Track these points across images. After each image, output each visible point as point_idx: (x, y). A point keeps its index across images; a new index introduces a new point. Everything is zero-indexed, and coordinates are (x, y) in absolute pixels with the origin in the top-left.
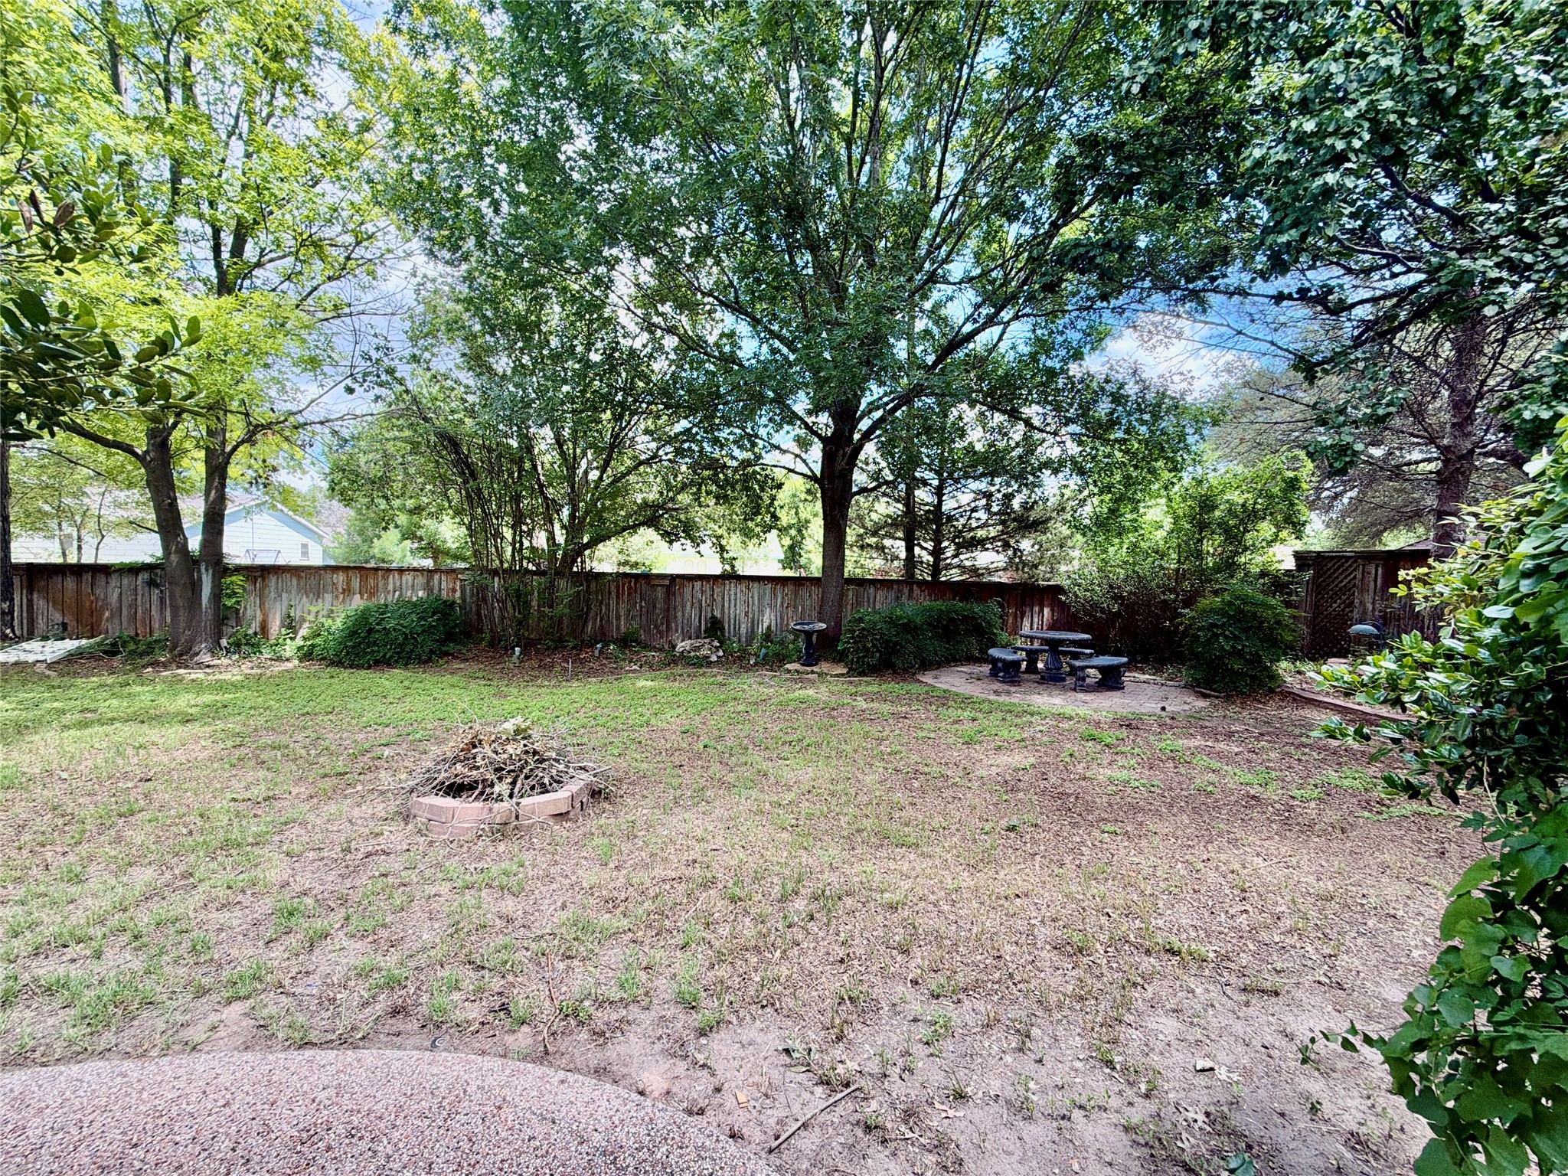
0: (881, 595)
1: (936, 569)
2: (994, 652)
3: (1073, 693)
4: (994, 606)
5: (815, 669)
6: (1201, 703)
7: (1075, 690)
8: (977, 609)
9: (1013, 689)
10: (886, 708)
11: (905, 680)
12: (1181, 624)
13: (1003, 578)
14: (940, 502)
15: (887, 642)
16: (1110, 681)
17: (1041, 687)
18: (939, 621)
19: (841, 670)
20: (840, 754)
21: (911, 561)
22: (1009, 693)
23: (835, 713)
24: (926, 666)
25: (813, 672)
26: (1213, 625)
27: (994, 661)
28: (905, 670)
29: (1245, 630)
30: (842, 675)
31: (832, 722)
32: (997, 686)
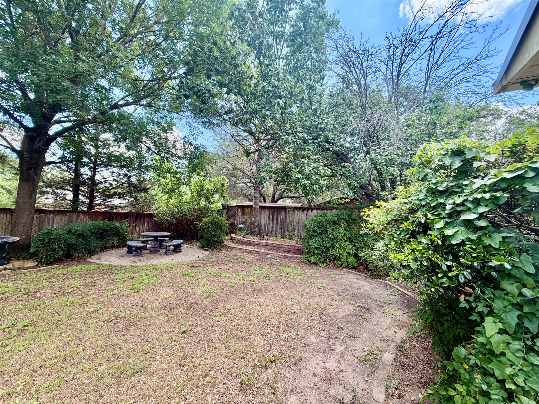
0: (58, 218)
1: (90, 206)
2: (129, 243)
3: (165, 256)
4: (125, 223)
5: (7, 266)
6: (207, 253)
7: (166, 254)
8: (118, 224)
9: (141, 258)
10: (76, 283)
11: (80, 263)
12: (198, 227)
13: (128, 210)
14: (94, 175)
15: (68, 245)
16: (177, 249)
17: (152, 256)
18: (98, 231)
19: (31, 263)
20: (58, 324)
21: (75, 201)
22: (140, 261)
23: (38, 295)
24: (91, 253)
25: (5, 269)
26: (209, 227)
27: (130, 248)
28: (79, 258)
29: (217, 228)
30: (33, 267)
31: (38, 302)
32: (133, 258)
